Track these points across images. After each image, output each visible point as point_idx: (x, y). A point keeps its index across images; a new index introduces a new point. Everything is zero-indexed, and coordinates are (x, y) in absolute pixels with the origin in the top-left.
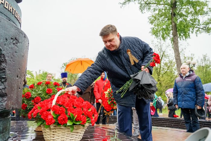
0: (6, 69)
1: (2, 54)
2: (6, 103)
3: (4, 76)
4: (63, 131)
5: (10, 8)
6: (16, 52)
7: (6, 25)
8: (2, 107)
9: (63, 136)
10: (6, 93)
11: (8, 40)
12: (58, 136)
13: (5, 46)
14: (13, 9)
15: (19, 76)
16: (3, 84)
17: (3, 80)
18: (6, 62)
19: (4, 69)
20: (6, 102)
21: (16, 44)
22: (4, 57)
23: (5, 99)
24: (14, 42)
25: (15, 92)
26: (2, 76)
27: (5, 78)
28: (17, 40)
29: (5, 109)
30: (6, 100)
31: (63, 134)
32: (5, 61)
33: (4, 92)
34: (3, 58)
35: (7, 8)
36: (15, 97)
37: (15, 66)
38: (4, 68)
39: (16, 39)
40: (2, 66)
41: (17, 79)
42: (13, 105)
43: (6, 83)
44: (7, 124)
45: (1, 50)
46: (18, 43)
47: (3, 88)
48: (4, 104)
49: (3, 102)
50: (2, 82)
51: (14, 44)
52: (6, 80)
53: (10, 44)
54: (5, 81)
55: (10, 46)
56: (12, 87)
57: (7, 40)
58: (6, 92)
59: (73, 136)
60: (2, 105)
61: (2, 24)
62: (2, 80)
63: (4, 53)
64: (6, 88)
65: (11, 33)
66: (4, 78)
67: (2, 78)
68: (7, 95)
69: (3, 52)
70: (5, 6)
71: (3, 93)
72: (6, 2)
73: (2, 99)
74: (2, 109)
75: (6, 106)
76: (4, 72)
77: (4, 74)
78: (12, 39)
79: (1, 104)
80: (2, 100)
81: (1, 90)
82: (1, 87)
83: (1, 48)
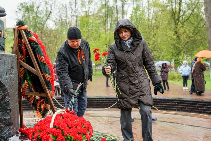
0: (10, 101)
3: (9, 108)
6: (13, 81)
8: (10, 135)
10: (12, 123)
11: (8, 73)
13: (7, 80)
16: (9, 114)
17: (8, 112)
18: (9, 95)
19: (9, 102)
20: (12, 130)
22: (7, 91)
23: (12, 127)
24: (11, 72)
27: (10, 109)
28: (12, 68)
29: (13, 135)
38: (8, 100)
40: (6, 100)
45: (5, 86)
47: (9, 119)
50: (8, 113)
51: (11, 74)
52: (11, 110)
53: (9, 76)
54: (10, 112)
56: (14, 115)
58: (11, 121)
63: (7, 88)
64: (12, 118)
71: (9, 122)
74: (10, 137)
75: (13, 133)
76: (8, 104)
77: (8, 106)
79: (9, 132)
80: (9, 129)
81: (8, 120)
82: (7, 118)
83: (4, 84)
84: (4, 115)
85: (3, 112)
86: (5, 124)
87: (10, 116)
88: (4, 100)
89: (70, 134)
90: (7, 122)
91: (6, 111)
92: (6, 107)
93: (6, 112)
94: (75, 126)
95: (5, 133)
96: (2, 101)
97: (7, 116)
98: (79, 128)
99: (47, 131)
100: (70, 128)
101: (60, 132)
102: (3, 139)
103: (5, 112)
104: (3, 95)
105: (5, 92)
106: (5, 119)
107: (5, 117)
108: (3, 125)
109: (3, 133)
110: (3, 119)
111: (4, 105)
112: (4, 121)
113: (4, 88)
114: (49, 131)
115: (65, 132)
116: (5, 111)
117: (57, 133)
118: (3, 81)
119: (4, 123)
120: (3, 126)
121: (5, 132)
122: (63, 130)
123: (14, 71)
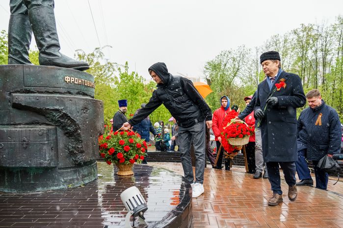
2: (85, 157)
5: (79, 81)
10: (84, 151)
11: (80, 112)
13: (78, 117)
14: (82, 81)
15: (92, 135)
21: (87, 112)
22: (78, 126)
23: (84, 154)
24: (84, 111)
25: (91, 148)
28: (87, 109)
29: (85, 161)
32: (79, 128)
33: (82, 150)
35: (77, 83)
36: (91, 152)
37: (88, 130)
38: (80, 133)
39: (85, 108)
40: (78, 132)
42: (90, 158)
48: (83, 158)
49: (82, 156)
50: (80, 143)
51: (84, 113)
53: (81, 114)
54: (82, 142)
55: (82, 116)
56: (87, 146)
57: (78, 112)
65: (81, 106)
66: (81, 140)
69: (77, 122)
70: (76, 83)
72: (76, 79)
74: (82, 161)
77: (80, 137)
78: (82, 110)
81: (80, 148)
82: (80, 146)
83: (75, 120)
84: (77, 144)
85: (76, 142)
86: (78, 151)
87: (82, 146)
90: (80, 150)
92: (78, 138)
95: (79, 158)
103: (78, 142)
104: (75, 128)
105: (76, 126)
106: (78, 148)
107: (78, 146)
109: (77, 158)
111: (77, 136)
113: (75, 123)
120: (77, 153)
123: (89, 111)
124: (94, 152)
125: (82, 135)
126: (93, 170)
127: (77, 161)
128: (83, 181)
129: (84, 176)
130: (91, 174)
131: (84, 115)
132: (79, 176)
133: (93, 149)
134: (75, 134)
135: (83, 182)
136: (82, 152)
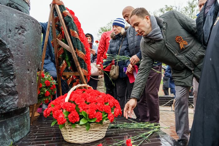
0: (13, 64)
1: (6, 48)
2: (18, 102)
3: (12, 73)
4: (80, 130)
6: (23, 43)
7: (8, 13)
8: (13, 106)
9: (80, 136)
11: (13, 31)
12: (75, 136)
13: (10, 39)
15: (30, 69)
16: (13, 81)
17: (12, 77)
18: (13, 57)
19: (11, 65)
20: (18, 100)
21: (23, 34)
22: (10, 51)
23: (17, 97)
24: (20, 32)
25: (28, 87)
26: (10, 73)
28: (23, 28)
29: (17, 107)
30: (17, 99)
31: (80, 133)
32: (11, 56)
33: (14, 89)
34: (8, 53)
36: (28, 93)
37: (24, 60)
38: (11, 63)
39: (21, 27)
40: (9, 62)
41: (28, 73)
42: (26, 102)
43: (15, 80)
44: (24, 120)
45: (5, 44)
46: (25, 31)
47: (12, 86)
48: (16, 103)
49: (14, 100)
50: (12, 80)
51: (20, 34)
52: (15, 76)
53: (15, 35)
54: (14, 78)
55: (15, 38)
56: (22, 84)
57: (10, 31)
58: (16, 90)
59: (91, 135)
60: (14, 104)
61: (3, 14)
62: (10, 77)
63: (9, 48)
64: (16, 85)
65: (14, 22)
66: (12, 75)
67: (10, 75)
68: (18, 93)
69: (8, 46)
71: (13, 91)
73: (13, 98)
74: (14, 108)
75: (18, 104)
76: (12, 68)
77: (11, 70)
78: (16, 28)
79: (13, 102)
81: (11, 88)
82: (10, 85)
83: (4, 42)
84: (6, 81)
85: (5, 77)
86: (8, 92)
88: (7, 63)
89: (86, 110)
90: (10, 90)
91: (9, 76)
92: (8, 71)
93: (9, 78)
94: (94, 102)
95: (7, 104)
96: (3, 63)
97: (10, 83)
98: (99, 104)
99: (60, 106)
100: (88, 104)
101: (74, 107)
102: (5, 110)
103: (7, 78)
104: (3, 55)
105: (5, 52)
106: (7, 87)
107: (7, 84)
108: (6, 93)
109: (5, 103)
110: (5, 85)
111: (6, 68)
112: (6, 89)
113: (4, 47)
114: (62, 106)
115: (80, 108)
116: (7, 76)
117: (71, 108)
118: (2, 38)
119: (6, 91)
120: (5, 95)
121: (7, 102)
122: (78, 105)
123: (26, 32)
124: (31, 93)
125: (16, 67)
126: (26, 121)
127: (5, 109)
128: (11, 138)
129: (14, 131)
130: (24, 126)
131: (19, 36)
132: (6, 131)
133: (30, 89)
134: (3, 65)
135: (11, 140)
136: (13, 94)
